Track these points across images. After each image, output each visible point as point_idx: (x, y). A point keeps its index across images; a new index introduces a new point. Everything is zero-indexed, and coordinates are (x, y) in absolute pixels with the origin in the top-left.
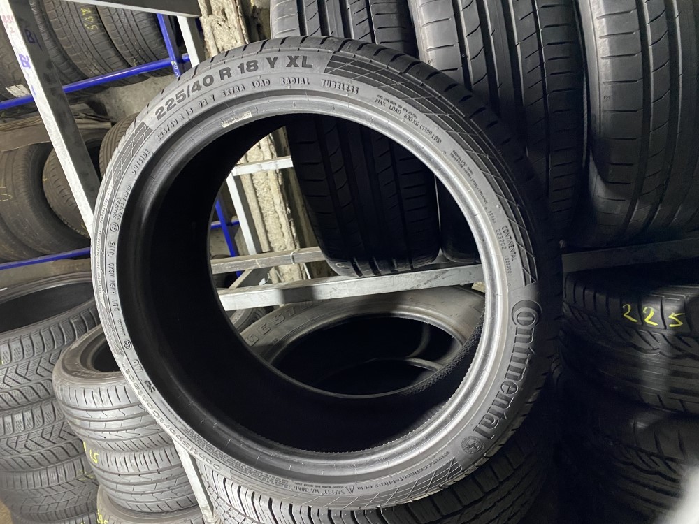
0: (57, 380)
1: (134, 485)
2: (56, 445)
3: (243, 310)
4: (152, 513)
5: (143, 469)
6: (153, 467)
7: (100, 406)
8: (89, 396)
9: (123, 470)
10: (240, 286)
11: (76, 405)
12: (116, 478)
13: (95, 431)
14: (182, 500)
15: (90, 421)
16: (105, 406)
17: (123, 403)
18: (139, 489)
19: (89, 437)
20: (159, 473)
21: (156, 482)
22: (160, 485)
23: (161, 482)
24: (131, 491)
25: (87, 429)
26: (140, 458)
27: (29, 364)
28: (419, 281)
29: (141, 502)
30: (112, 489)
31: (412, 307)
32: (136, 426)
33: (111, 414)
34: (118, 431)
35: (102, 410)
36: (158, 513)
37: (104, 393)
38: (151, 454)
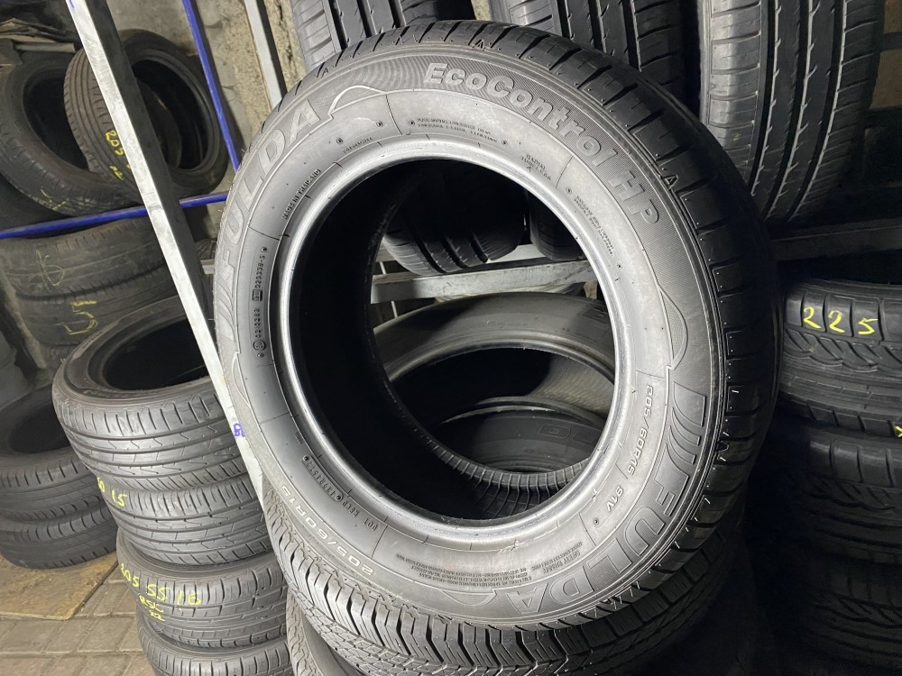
0: (62, 400)
1: (177, 532)
4: (199, 566)
5: (190, 512)
6: (203, 509)
7: (128, 434)
8: (112, 421)
9: (162, 514)
11: (93, 432)
12: (152, 524)
13: (120, 465)
14: (238, 550)
15: (114, 453)
16: (135, 435)
17: (158, 431)
18: (182, 537)
19: (111, 473)
20: (211, 516)
22: (212, 532)
23: (212, 527)
24: (173, 539)
25: (108, 464)
26: (185, 498)
29: (185, 553)
30: (144, 539)
32: (176, 459)
33: (143, 445)
34: (152, 465)
35: (131, 440)
36: (207, 566)
37: (133, 418)
38: (200, 494)
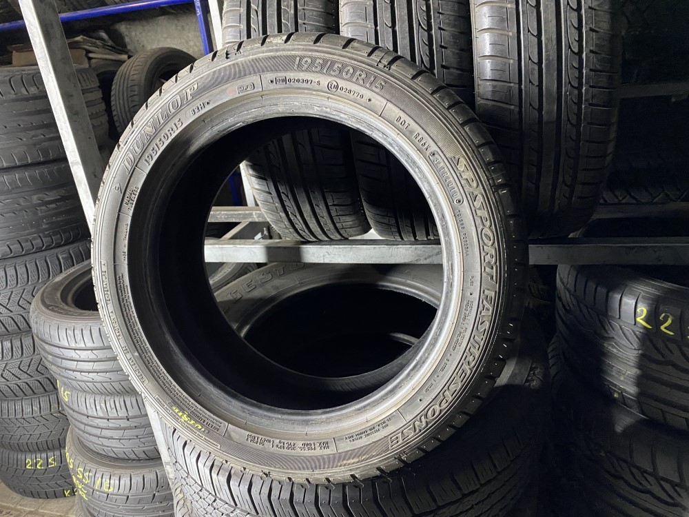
0: (34, 312)
1: (102, 429)
2: (33, 379)
3: (234, 263)
4: (118, 459)
5: (113, 414)
6: (122, 413)
7: (73, 345)
8: (62, 334)
9: (92, 412)
10: (232, 238)
11: (49, 340)
12: (84, 419)
13: (66, 369)
14: (148, 451)
15: (63, 359)
16: (78, 346)
17: (96, 345)
18: (106, 433)
19: (60, 375)
20: (128, 420)
21: (124, 429)
22: (128, 433)
23: (129, 429)
24: (99, 434)
25: (58, 366)
26: (110, 403)
27: (11, 294)
28: (419, 256)
29: (108, 447)
30: (80, 429)
31: (409, 282)
32: (108, 370)
33: (84, 355)
34: (89, 372)
35: (75, 350)
36: (123, 459)
37: (78, 332)
38: (122, 400)
